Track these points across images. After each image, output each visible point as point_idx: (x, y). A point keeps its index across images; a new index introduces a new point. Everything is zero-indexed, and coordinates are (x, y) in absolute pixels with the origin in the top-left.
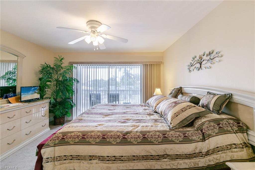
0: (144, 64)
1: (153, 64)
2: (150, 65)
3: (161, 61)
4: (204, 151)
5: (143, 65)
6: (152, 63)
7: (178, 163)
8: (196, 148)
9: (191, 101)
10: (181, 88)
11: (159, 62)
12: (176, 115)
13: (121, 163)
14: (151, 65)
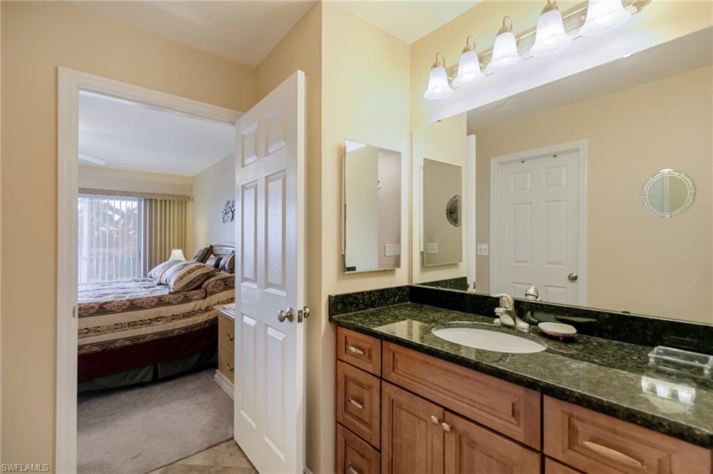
0: (148, 197)
1: (170, 201)
2: (161, 201)
3: (189, 195)
4: (203, 308)
5: (145, 200)
6: (167, 198)
7: (174, 324)
8: (196, 306)
9: (198, 261)
10: (211, 246)
11: (183, 197)
12: (181, 278)
13: (97, 335)
14: (165, 201)
